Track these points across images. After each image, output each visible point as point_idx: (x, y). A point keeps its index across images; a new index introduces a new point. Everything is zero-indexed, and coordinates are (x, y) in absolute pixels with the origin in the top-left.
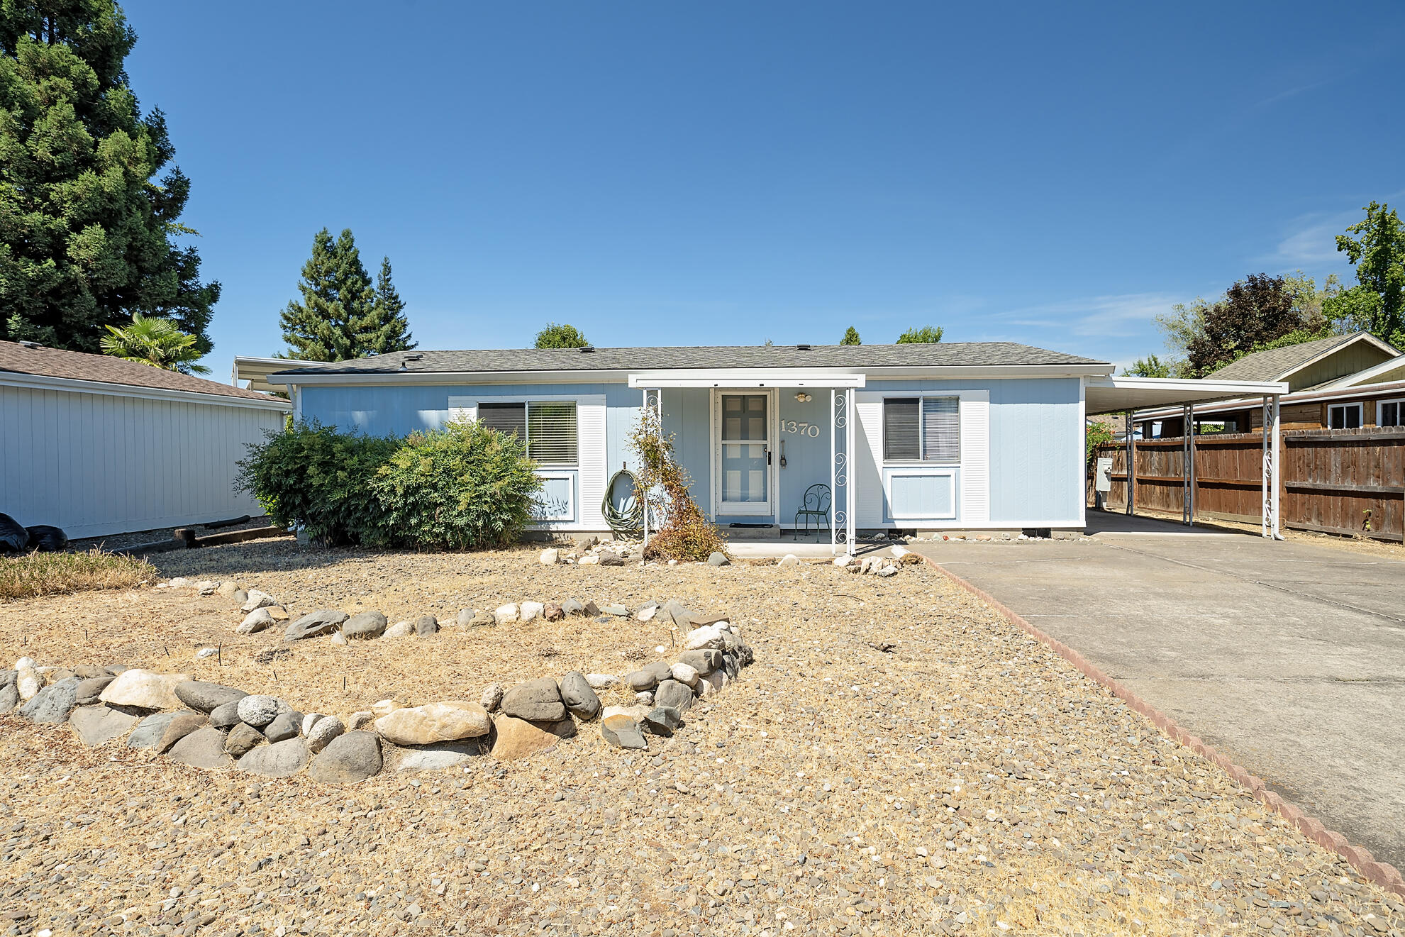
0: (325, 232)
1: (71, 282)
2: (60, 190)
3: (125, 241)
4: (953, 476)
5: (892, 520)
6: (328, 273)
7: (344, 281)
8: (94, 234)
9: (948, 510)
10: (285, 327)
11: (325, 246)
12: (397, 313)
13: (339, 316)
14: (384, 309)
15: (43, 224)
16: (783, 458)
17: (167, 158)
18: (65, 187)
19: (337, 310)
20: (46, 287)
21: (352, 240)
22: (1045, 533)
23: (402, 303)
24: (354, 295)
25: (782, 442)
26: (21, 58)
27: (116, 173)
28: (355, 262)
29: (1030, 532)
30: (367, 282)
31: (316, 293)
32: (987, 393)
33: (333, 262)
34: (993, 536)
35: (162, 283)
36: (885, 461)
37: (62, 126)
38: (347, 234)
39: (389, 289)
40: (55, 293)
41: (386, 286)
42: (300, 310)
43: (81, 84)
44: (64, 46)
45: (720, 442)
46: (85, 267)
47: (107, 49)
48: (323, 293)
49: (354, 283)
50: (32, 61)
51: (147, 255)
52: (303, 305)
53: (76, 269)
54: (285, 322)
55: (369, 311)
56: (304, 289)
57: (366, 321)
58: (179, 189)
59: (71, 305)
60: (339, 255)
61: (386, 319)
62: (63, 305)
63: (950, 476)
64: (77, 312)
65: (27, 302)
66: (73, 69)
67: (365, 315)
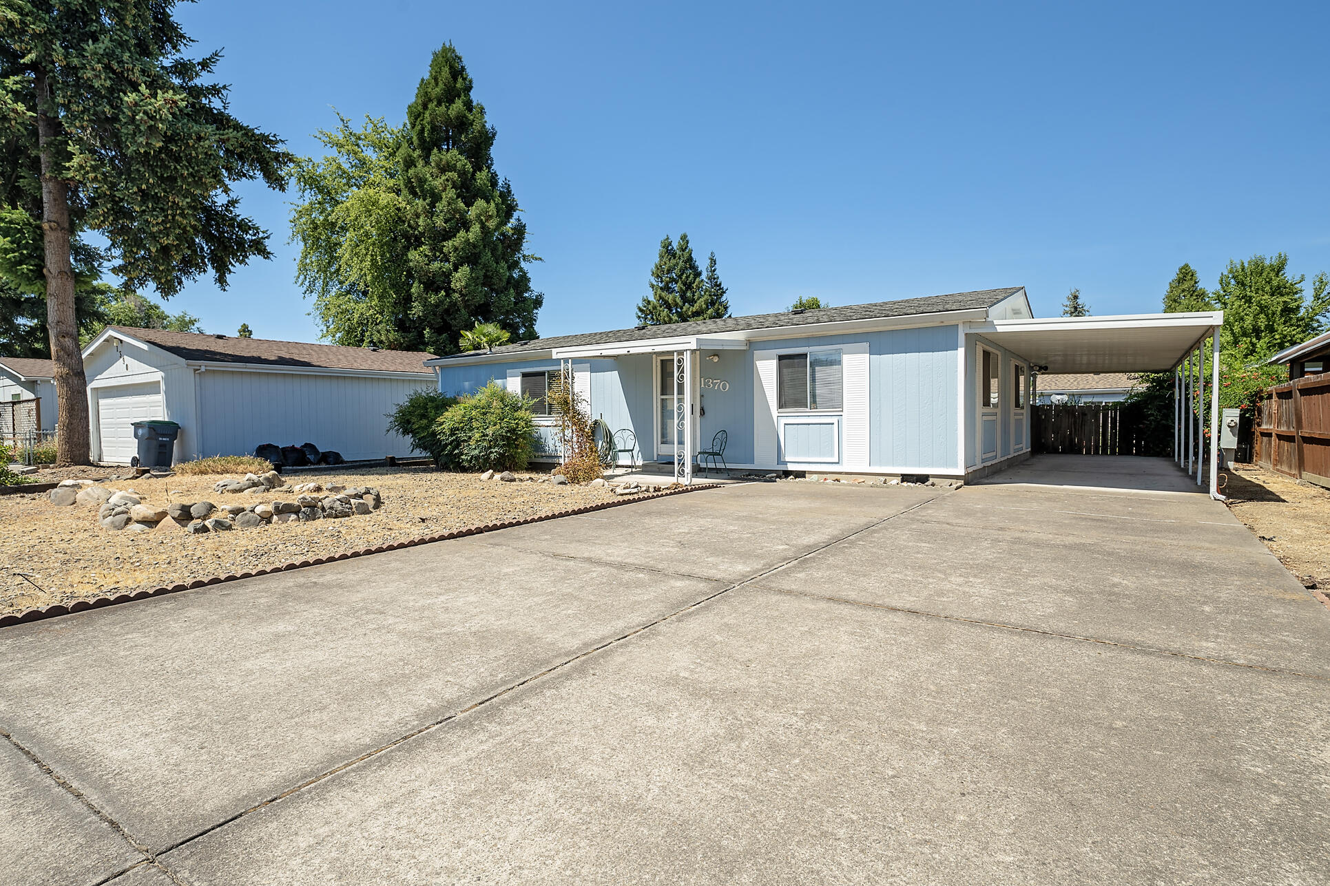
0: (668, 238)
1: (454, 304)
2: (448, 245)
3: (482, 273)
4: (836, 424)
5: (785, 463)
6: (669, 271)
7: (680, 276)
8: (465, 270)
9: (832, 455)
10: (639, 317)
11: (668, 251)
12: (720, 298)
13: (676, 305)
14: (710, 295)
15: (440, 269)
16: (702, 410)
17: (515, 211)
18: (450, 243)
19: (675, 301)
20: (440, 309)
21: (687, 242)
22: (922, 479)
23: (725, 288)
24: (689, 286)
25: (702, 396)
26: (433, 164)
27: (476, 228)
28: (690, 259)
29: (906, 478)
30: (698, 274)
31: (661, 288)
32: (866, 345)
33: (673, 261)
34: (870, 481)
35: (504, 298)
36: (780, 410)
37: (449, 204)
38: (684, 238)
39: (714, 279)
40: (447, 311)
41: (712, 278)
42: (649, 302)
43: (462, 173)
44: (455, 152)
45: (660, 397)
46: (462, 295)
47: (478, 146)
48: (667, 288)
49: (687, 277)
50: (438, 165)
51: (495, 280)
52: (652, 298)
53: (457, 295)
54: (640, 314)
55: (698, 299)
56: (652, 286)
57: (696, 307)
58: (520, 230)
59: (455, 319)
60: (677, 255)
61: (713, 303)
62: (451, 319)
63: (833, 424)
64: (458, 323)
65: (433, 319)
66: (459, 165)
67: (696, 302)
